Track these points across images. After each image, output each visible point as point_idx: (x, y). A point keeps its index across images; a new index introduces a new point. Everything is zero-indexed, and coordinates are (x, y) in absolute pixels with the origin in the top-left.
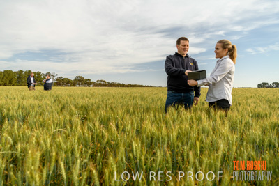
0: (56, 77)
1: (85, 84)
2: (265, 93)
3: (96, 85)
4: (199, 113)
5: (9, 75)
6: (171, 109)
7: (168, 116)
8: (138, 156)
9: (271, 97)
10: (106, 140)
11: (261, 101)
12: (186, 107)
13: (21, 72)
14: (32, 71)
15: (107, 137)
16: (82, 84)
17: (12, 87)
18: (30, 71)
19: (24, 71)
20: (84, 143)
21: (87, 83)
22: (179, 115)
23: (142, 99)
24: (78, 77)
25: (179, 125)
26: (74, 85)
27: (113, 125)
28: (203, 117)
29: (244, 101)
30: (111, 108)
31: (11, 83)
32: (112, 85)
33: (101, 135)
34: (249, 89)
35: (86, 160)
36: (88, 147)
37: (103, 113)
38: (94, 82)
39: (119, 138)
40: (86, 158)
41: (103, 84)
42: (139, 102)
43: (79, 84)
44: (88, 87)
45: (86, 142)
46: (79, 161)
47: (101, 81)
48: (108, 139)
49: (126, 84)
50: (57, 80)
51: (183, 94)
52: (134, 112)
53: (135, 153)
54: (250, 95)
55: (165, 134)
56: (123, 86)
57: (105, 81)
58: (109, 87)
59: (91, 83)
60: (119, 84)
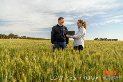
1: (15, 38)
2: (96, 43)
3: (20, 38)
4: (68, 51)
6: (56, 50)
7: (55, 54)
8: (38, 72)
9: (98, 44)
10: (23, 66)
11: (94, 46)
12: (62, 49)
15: (23, 64)
16: (13, 38)
20: (11, 68)
21: (16, 37)
22: (59, 53)
23: (44, 45)
24: (10, 34)
25: (59, 57)
26: (8, 38)
27: (27, 59)
28: (70, 53)
29: (88, 46)
30: (27, 50)
32: (29, 38)
33: (20, 63)
34: (90, 41)
35: (12, 76)
36: (13, 70)
37: (22, 52)
38: (19, 37)
39: (29, 65)
40: (11, 75)
41: (24, 38)
42: (42, 47)
43: (11, 38)
44: (16, 39)
45: (12, 67)
46: (7, 77)
47: (23, 36)
48: (24, 65)
49: (36, 38)
51: (61, 43)
52: (38, 52)
53: (36, 71)
54: (91, 43)
55: (52, 61)
56: (35, 39)
57: (25, 37)
58: (27, 39)
59: (18, 37)
60: (33, 38)
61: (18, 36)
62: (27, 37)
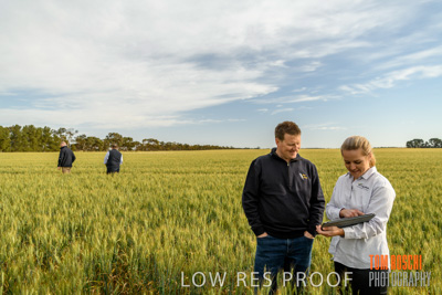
0: (76, 135)
1: (123, 146)
3: (142, 148)
13: (17, 127)
14: (36, 126)
18: (32, 126)
19: (22, 126)
21: (127, 144)
24: (111, 135)
26: (105, 149)
32: (168, 147)
38: (137, 143)
41: (153, 146)
47: (150, 140)
49: (191, 144)
50: (77, 140)
56: (187, 148)
57: (156, 141)
59: (133, 145)
61: (134, 141)
62: (162, 143)
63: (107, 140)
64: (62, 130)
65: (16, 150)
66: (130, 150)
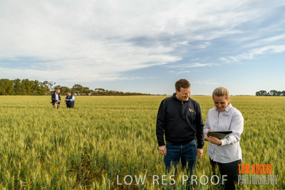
0: (54, 86)
1: (83, 92)
3: (94, 94)
5: (5, 84)
13: (18, 80)
14: (30, 80)
16: (80, 93)
17: (8, 96)
18: (27, 80)
19: (21, 79)
21: (85, 91)
24: (76, 85)
31: (8, 92)
32: (111, 93)
38: (92, 91)
41: (102, 93)
43: (77, 93)
47: (100, 89)
49: (125, 92)
50: (55, 88)
56: (122, 94)
57: (103, 90)
58: (107, 95)
59: (89, 92)
60: (118, 92)
61: (90, 89)
62: (107, 91)
63: (73, 89)
64: (46, 82)
65: (17, 94)
66: (87, 95)
